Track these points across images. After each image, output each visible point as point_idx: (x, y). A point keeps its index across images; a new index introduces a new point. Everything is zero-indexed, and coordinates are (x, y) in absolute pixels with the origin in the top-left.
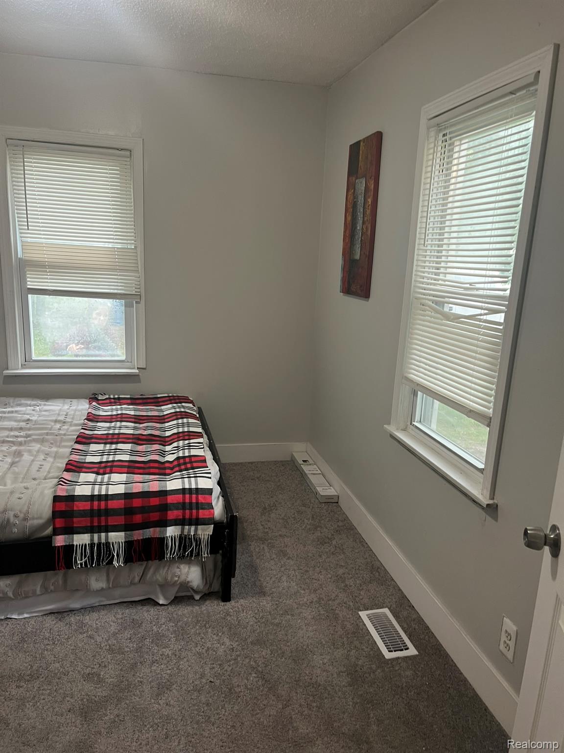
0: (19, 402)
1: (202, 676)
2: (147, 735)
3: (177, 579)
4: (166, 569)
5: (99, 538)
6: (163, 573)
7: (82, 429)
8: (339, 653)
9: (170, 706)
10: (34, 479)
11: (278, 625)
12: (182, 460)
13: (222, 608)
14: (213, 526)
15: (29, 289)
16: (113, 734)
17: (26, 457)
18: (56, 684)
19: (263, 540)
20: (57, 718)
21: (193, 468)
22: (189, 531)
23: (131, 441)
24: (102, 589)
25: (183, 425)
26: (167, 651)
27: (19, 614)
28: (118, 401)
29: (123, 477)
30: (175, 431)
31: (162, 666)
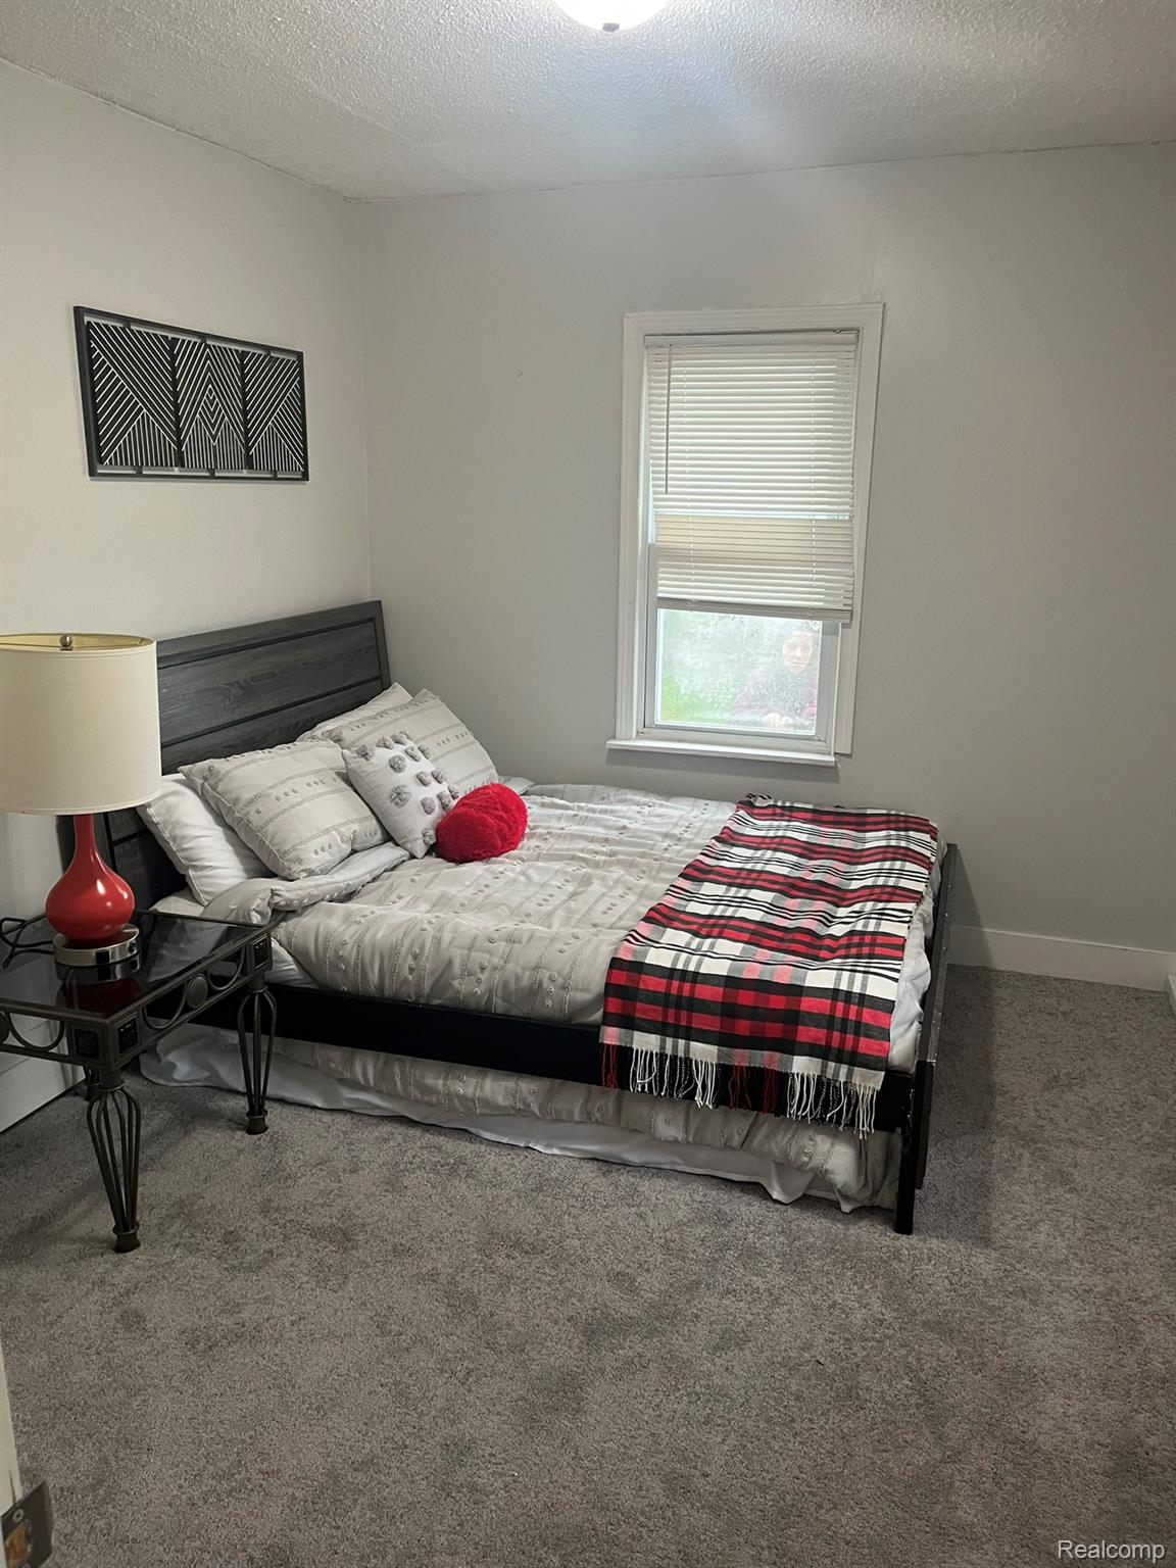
0: (623, 797)
1: (806, 1347)
2: (675, 1406)
3: (806, 1159)
4: (789, 1136)
5: (675, 1047)
6: (782, 1139)
7: (702, 854)
8: (1108, 1408)
9: (731, 1373)
10: (595, 925)
11: (992, 1310)
12: (858, 937)
13: (888, 1242)
14: (883, 1073)
15: (659, 598)
16: (622, 1383)
17: (596, 887)
18: (564, 1271)
19: (1026, 1139)
20: (547, 1324)
21: (871, 956)
22: (837, 1073)
23: (776, 887)
24: (676, 1141)
25: (890, 872)
26: (758, 1282)
27: (548, 1146)
28: (788, 813)
29: (736, 948)
30: (869, 882)
31: (742, 1304)
